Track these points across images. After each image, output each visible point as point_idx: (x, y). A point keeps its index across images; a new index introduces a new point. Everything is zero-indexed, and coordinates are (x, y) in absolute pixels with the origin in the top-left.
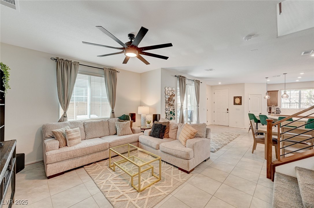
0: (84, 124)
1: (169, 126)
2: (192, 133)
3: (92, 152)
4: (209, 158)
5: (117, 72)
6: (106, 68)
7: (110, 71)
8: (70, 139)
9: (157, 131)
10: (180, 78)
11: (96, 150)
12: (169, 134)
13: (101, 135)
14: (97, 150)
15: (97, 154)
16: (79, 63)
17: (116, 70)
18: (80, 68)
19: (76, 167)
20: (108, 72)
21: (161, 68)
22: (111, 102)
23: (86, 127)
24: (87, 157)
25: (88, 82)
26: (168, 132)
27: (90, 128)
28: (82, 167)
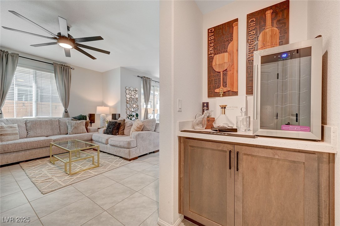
0: (26, 122)
1: (124, 124)
2: (139, 126)
3: (30, 148)
4: (158, 151)
5: (71, 68)
6: (57, 64)
7: (61, 67)
8: (2, 134)
9: (110, 128)
10: (144, 78)
11: (35, 146)
12: (124, 131)
13: (48, 134)
14: (37, 146)
15: (37, 150)
16: (18, 54)
17: (69, 67)
18: (20, 60)
19: (9, 163)
20: (59, 67)
21: (121, 67)
22: (64, 101)
23: (29, 125)
24: (23, 153)
25: (33, 77)
26: (124, 129)
27: (33, 127)
28: (18, 163)
